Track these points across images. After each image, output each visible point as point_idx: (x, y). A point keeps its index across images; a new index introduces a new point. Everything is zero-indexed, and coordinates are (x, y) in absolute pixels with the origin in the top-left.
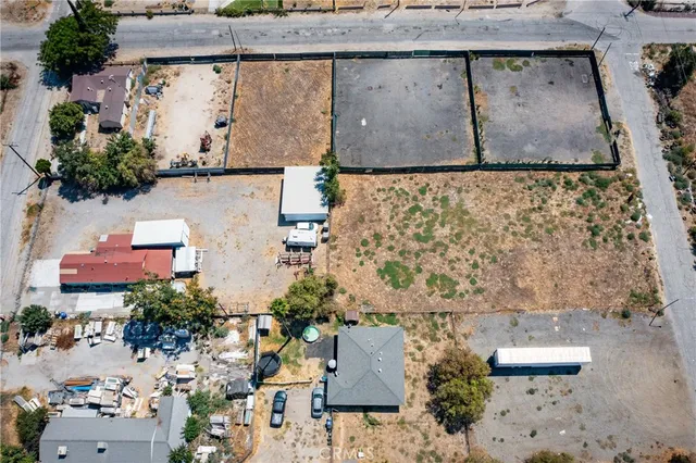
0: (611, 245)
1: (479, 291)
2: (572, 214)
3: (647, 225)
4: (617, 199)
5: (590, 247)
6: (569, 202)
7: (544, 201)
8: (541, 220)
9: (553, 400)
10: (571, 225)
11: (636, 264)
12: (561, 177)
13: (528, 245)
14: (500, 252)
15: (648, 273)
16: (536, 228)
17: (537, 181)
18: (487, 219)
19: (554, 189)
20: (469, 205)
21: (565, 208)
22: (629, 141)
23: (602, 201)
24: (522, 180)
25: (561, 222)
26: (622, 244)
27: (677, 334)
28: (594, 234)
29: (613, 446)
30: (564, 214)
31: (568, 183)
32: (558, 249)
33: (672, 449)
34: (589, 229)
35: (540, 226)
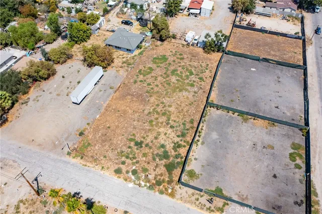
0: (125, 149)
1: (135, 82)
2: (156, 138)
3: (126, 180)
4: (155, 170)
5: (130, 137)
6: (165, 141)
7: (172, 127)
8: (160, 120)
9: (70, 88)
10: (149, 134)
11: (105, 157)
12: (185, 144)
13: (148, 108)
14: (151, 96)
15: (95, 160)
16: (156, 116)
17: (187, 130)
18: (172, 98)
19: (178, 136)
20: (185, 93)
21: (162, 136)
22: (202, 209)
23: (157, 160)
24: (192, 122)
25: (154, 130)
26: (122, 156)
27: (52, 155)
28: (137, 144)
29: (34, 100)
30: (159, 133)
31: (179, 146)
32: (138, 121)
33: (11, 122)
34: (142, 142)
35: (157, 119)
